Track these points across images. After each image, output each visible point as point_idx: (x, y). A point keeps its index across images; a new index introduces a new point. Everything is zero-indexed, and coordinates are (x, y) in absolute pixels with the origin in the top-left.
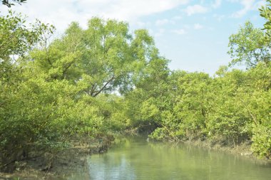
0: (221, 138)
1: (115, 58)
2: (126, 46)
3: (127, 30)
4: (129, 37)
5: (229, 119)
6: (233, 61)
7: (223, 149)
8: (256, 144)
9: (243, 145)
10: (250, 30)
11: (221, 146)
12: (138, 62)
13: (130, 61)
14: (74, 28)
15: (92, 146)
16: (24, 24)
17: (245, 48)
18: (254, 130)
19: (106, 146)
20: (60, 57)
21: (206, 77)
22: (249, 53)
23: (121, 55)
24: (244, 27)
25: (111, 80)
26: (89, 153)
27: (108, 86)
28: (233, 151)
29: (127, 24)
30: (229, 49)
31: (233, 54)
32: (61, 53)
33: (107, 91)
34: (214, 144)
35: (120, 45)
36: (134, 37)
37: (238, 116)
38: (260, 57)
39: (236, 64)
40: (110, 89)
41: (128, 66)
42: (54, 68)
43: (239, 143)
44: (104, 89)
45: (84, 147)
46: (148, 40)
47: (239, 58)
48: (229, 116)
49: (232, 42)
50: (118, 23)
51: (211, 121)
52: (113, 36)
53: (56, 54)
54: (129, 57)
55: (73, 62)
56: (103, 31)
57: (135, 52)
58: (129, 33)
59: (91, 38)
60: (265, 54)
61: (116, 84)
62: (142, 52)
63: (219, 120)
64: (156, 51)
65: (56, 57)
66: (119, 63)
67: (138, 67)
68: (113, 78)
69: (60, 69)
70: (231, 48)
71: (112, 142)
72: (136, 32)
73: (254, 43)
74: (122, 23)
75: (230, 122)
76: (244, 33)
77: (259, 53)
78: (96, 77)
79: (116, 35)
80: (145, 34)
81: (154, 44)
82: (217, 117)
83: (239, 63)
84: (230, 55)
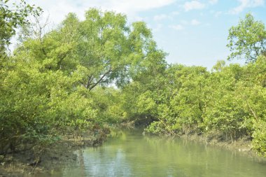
0: (218, 133)
1: (112, 50)
2: (123, 38)
3: (125, 22)
4: (127, 29)
5: (228, 114)
6: (232, 54)
7: (220, 144)
8: (257, 141)
9: (241, 140)
10: (250, 23)
11: (218, 142)
12: (136, 55)
13: (127, 53)
14: (71, 19)
15: (86, 139)
16: (7, 4)
17: (245, 41)
18: (254, 126)
19: (101, 139)
20: (55, 47)
21: (204, 71)
22: (249, 47)
23: (118, 48)
24: (244, 20)
25: (108, 73)
26: (83, 146)
27: (105, 78)
28: (230, 147)
29: (125, 16)
30: (228, 42)
31: (233, 47)
32: (57, 43)
33: (104, 84)
34: (210, 139)
35: (118, 37)
36: (132, 29)
37: (237, 110)
38: (260, 50)
39: (235, 58)
40: (106, 81)
41: (125, 59)
42: (48, 58)
43: (236, 139)
44: (101, 81)
45: (78, 140)
46: (146, 33)
47: (238, 51)
48: (227, 111)
49: (232, 35)
50: (115, 15)
51: (209, 116)
52: (111, 28)
53: (50, 45)
54: (126, 49)
55: (68, 53)
56: (101, 23)
57: (132, 45)
58: (126, 25)
59: (88, 30)
61: (113, 76)
62: (139, 44)
63: (217, 115)
64: (154, 44)
65: (51, 47)
66: (115, 55)
67: (135, 60)
68: (110, 71)
69: (54, 59)
70: (231, 41)
71: (108, 135)
72: (133, 25)
73: (254, 36)
74: (120, 15)
75: (228, 117)
76: (244, 26)
77: (259, 46)
78: (92, 69)
79: (114, 27)
80: (143, 26)
81: (151, 37)
82: (215, 111)
83: (238, 56)
84: (229, 48)
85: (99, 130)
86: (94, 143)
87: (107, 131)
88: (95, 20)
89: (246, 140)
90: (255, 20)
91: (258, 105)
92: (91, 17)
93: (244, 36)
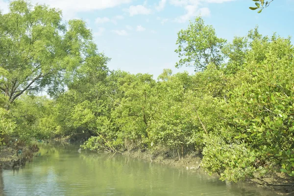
0: (164, 149)
1: (42, 51)
2: (57, 39)
3: (60, 19)
4: (62, 28)
5: (175, 128)
6: (181, 61)
7: (166, 162)
8: (208, 159)
9: (189, 157)
10: (200, 28)
11: (164, 159)
12: (72, 59)
13: (61, 56)
15: (5, 159)
17: (194, 47)
18: (205, 141)
19: (24, 160)
21: (149, 79)
22: (198, 53)
23: (51, 49)
24: (194, 24)
25: (37, 79)
27: (34, 85)
28: (177, 164)
29: (60, 12)
30: (177, 47)
31: (181, 53)
33: (32, 92)
34: (155, 156)
35: (50, 36)
36: (68, 29)
37: (185, 123)
38: (209, 58)
39: (184, 65)
40: (36, 89)
41: (60, 63)
43: (183, 155)
44: (28, 88)
46: (85, 33)
47: (187, 57)
48: (175, 125)
49: (182, 39)
50: (48, 9)
51: (154, 130)
52: (42, 25)
54: (61, 51)
56: (30, 19)
57: (68, 47)
58: (61, 23)
60: (216, 55)
61: (43, 84)
62: (77, 46)
63: (163, 129)
64: (94, 47)
66: (47, 58)
67: (70, 64)
68: (40, 76)
70: (180, 46)
71: (35, 154)
72: (70, 22)
73: (204, 41)
74: (53, 10)
75: (176, 131)
76: (194, 30)
77: (209, 54)
78: (16, 73)
79: (46, 23)
80: (82, 26)
81: (91, 39)
82: (161, 125)
83: (187, 63)
84: (178, 54)
85: (24, 148)
86: (15, 165)
87: (35, 148)
88: (23, 14)
89: (194, 157)
90: (205, 25)
91: (208, 118)
92: (17, 9)
93: (194, 41)
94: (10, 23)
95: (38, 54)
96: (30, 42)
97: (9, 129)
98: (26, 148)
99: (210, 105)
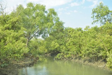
0: (88, 58)
1: (39, 21)
2: (44, 16)
3: (45, 9)
4: (46, 12)
5: (93, 49)
6: (94, 21)
7: (90, 64)
9: (99, 62)
10: (102, 7)
11: (88, 62)
12: (50, 24)
13: (46, 23)
14: (20, 8)
15: (26, 63)
17: (100, 15)
21: (80, 30)
22: (101, 18)
23: (42, 21)
24: (99, 5)
25: (38, 32)
27: (36, 34)
28: (94, 65)
29: (45, 6)
30: (92, 16)
33: (36, 37)
34: (85, 61)
35: (42, 15)
36: (48, 12)
37: (97, 47)
38: (106, 19)
39: (95, 23)
40: (37, 36)
41: (46, 25)
43: (97, 61)
45: (22, 63)
46: (55, 14)
47: (97, 20)
48: (93, 48)
49: (94, 12)
51: (84, 50)
54: (46, 21)
56: (34, 9)
57: (49, 19)
58: (46, 10)
60: (109, 18)
61: (40, 33)
62: (52, 19)
63: (88, 50)
64: (58, 19)
66: (41, 24)
67: (50, 26)
68: (39, 31)
69: (10, 25)
70: (93, 15)
71: (38, 60)
72: (49, 10)
73: (104, 12)
74: (43, 5)
75: (93, 51)
76: (99, 8)
78: (30, 30)
79: (40, 11)
80: (53, 11)
81: (57, 16)
82: (87, 48)
83: (97, 22)
84: (93, 19)
85: (34, 58)
86: (30, 65)
87: (38, 58)
88: (32, 8)
89: (102, 61)
90: (104, 5)
91: (108, 45)
92: (29, 6)
93: (99, 12)
94: (27, 12)
95: (37, 22)
96: (34, 18)
97: (26, 51)
98: (35, 58)
99: (109, 39)
